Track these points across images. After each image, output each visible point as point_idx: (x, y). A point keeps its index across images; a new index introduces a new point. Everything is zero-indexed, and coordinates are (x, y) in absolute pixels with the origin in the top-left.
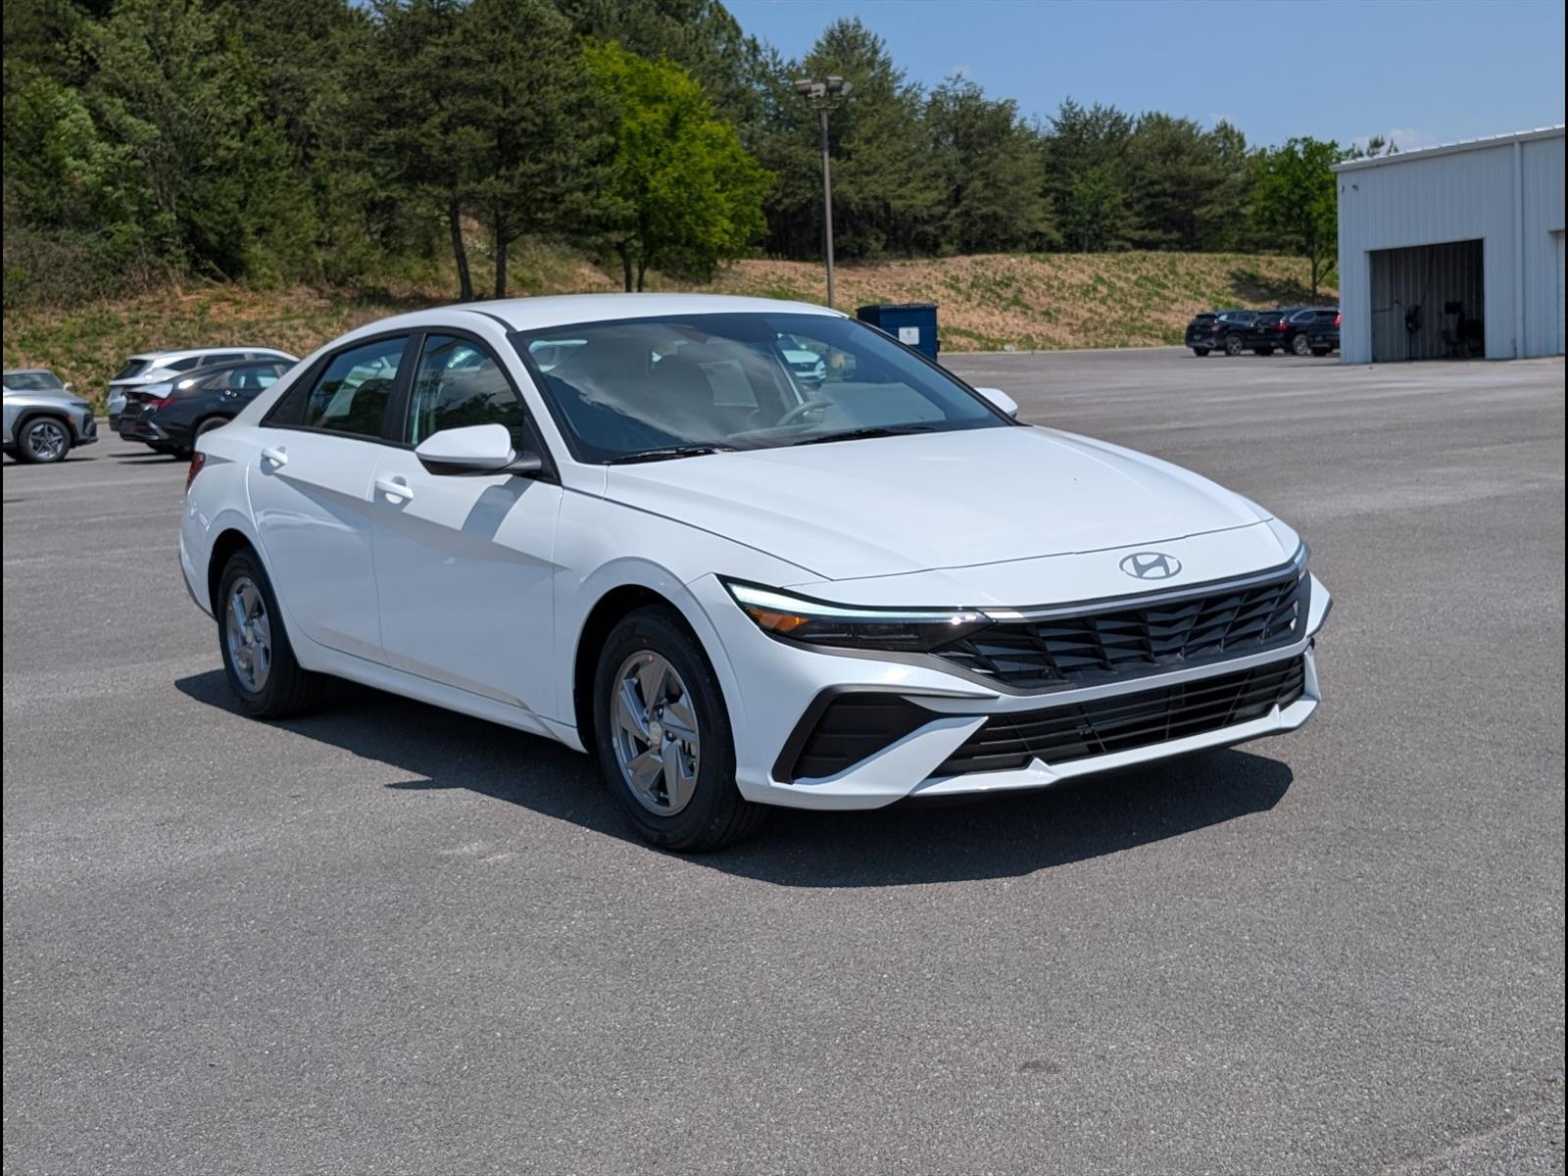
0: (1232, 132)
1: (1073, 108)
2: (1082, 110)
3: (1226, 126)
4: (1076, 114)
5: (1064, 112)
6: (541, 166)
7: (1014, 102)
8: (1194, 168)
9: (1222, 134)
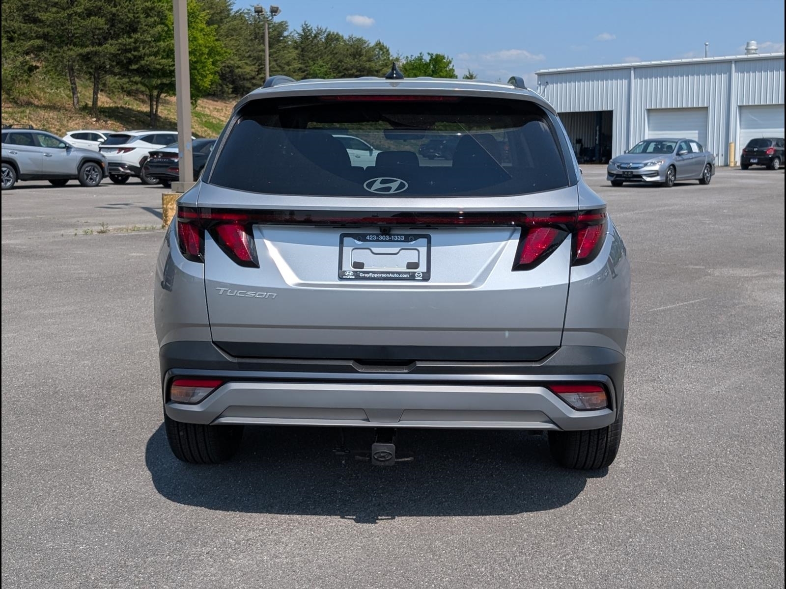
0: (383, 46)
1: (307, 27)
2: (311, 29)
3: (380, 43)
4: (309, 30)
5: (304, 30)
6: (132, 40)
7: (286, 23)
8: (368, 63)
9: (379, 47)
